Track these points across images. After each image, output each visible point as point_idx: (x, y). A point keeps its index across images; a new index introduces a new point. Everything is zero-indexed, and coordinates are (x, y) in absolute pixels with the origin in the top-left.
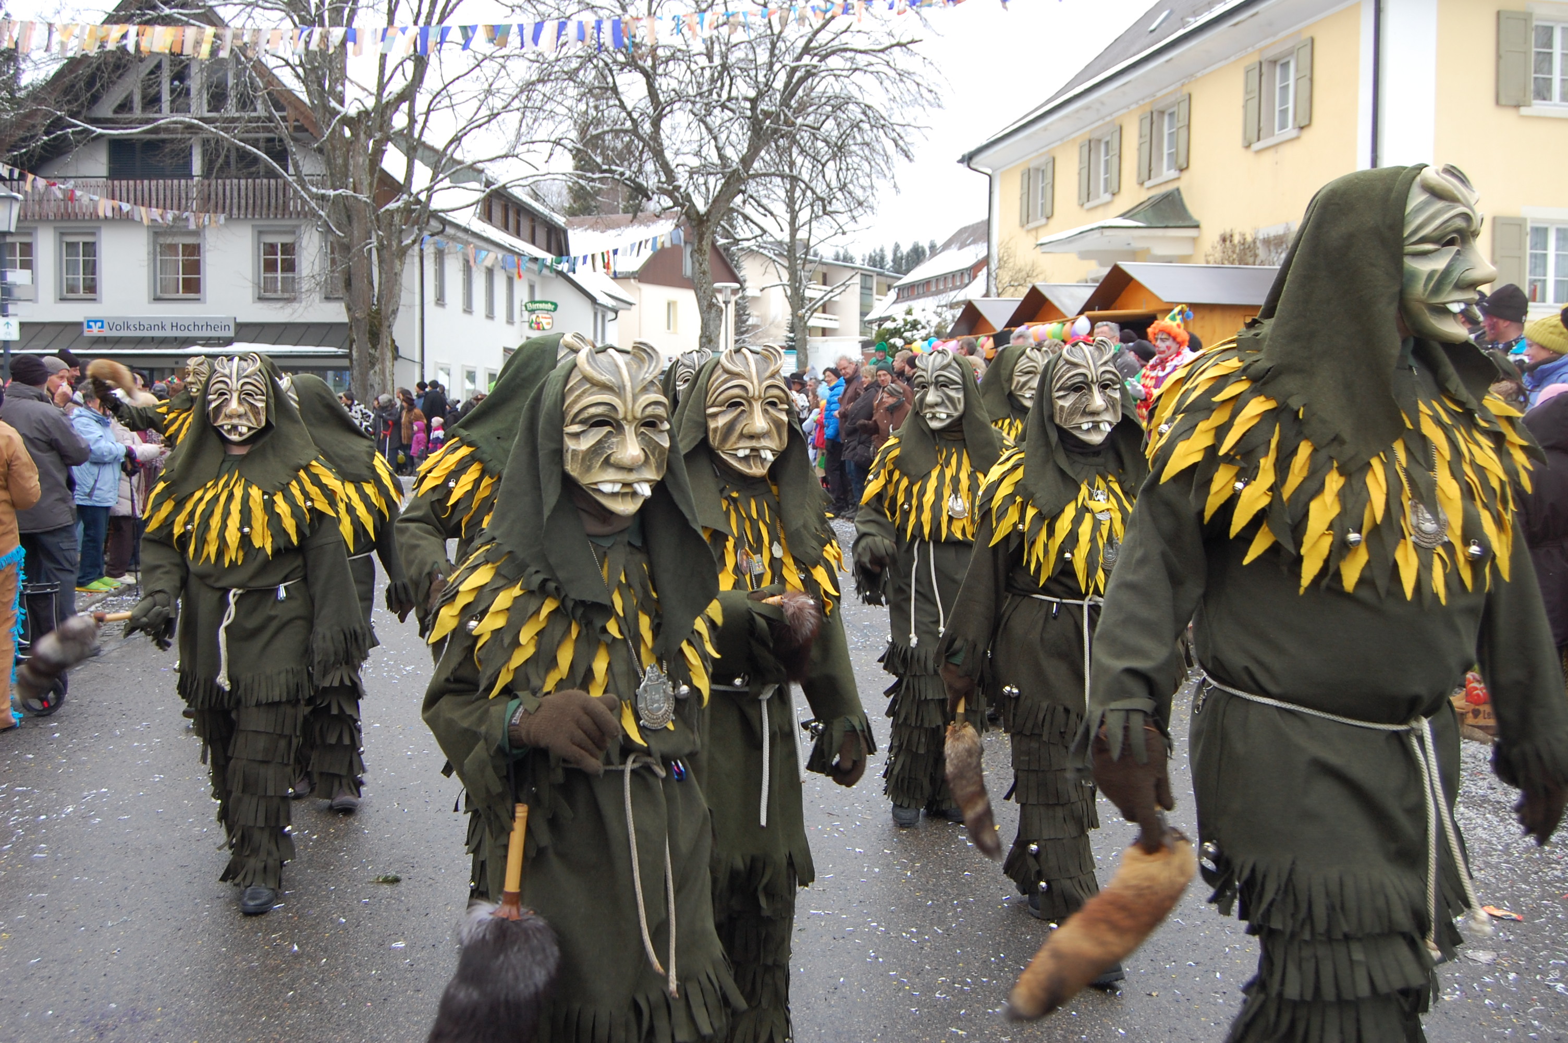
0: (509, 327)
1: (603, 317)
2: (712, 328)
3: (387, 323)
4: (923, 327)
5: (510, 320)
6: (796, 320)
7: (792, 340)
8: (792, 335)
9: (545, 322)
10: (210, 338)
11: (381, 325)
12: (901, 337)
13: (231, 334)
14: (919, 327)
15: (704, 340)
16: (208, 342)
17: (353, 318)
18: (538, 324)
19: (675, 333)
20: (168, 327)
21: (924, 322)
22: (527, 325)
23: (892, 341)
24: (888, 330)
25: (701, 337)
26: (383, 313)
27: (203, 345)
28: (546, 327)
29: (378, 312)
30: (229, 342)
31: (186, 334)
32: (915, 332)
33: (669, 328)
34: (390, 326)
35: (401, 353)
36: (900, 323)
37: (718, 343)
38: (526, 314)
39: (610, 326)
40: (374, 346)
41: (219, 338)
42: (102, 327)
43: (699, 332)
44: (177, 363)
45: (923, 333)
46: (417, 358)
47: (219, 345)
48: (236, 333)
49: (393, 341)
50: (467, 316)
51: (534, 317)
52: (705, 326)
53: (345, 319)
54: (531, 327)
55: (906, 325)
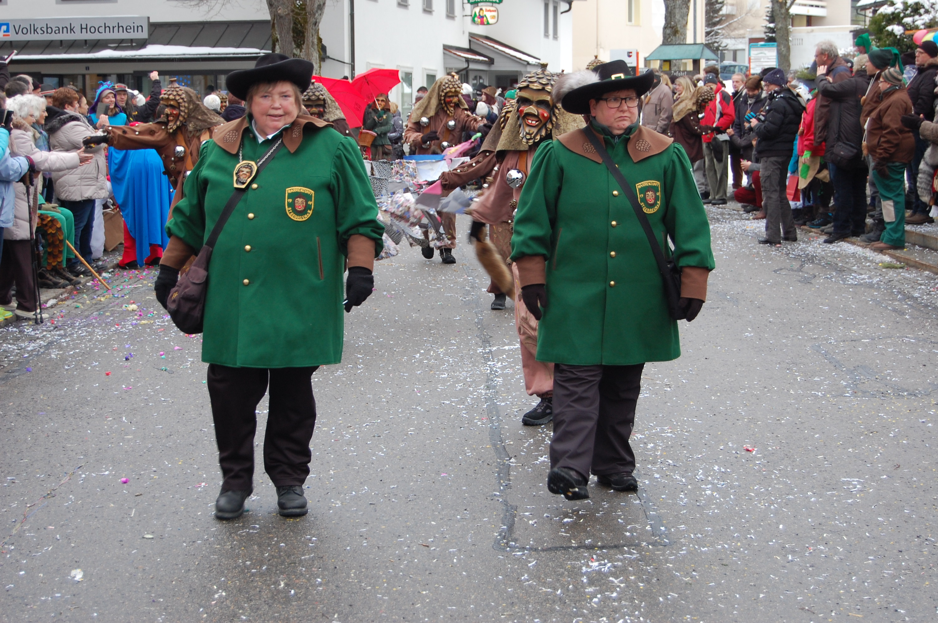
0: (450, 22)
1: (555, 9)
2: (678, 17)
3: (312, 20)
4: (927, 12)
5: (450, 14)
6: (777, 7)
7: (772, 30)
8: (772, 25)
9: (488, 15)
10: (122, 41)
11: (306, 22)
12: (900, 23)
13: (144, 35)
14: (922, 11)
15: (668, 31)
16: (120, 44)
17: (275, 15)
18: (481, 17)
19: (638, 26)
20: (77, 29)
21: (927, 5)
22: (469, 19)
23: (890, 28)
24: (885, 16)
25: (665, 28)
26: (308, 9)
27: (115, 49)
28: (491, 21)
29: (303, 8)
30: (142, 44)
31: (96, 36)
32: (917, 17)
33: (630, 20)
34: (315, 24)
35: (328, 54)
36: (899, 6)
37: (685, 35)
38: (468, 7)
39: (562, 18)
40: (299, 46)
41: (132, 41)
42: (7, 30)
43: (662, 22)
44: (87, 68)
45: (926, 18)
46: (347, 59)
47: (132, 48)
48: (150, 35)
49: (320, 40)
50: (402, 11)
51: (477, 10)
52: (669, 15)
53: (266, 16)
54: (473, 21)
55: (906, 9)
